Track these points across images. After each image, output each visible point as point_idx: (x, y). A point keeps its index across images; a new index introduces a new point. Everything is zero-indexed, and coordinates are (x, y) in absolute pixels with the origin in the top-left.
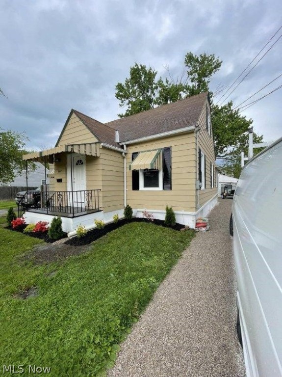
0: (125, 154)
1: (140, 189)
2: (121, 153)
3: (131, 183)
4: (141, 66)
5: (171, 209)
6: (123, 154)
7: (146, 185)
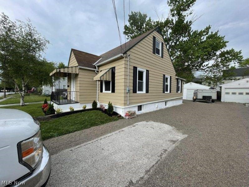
0: (97, 71)
1: (103, 92)
2: (95, 71)
3: (100, 89)
4: (135, 13)
5: (111, 104)
6: (96, 71)
7: (106, 90)
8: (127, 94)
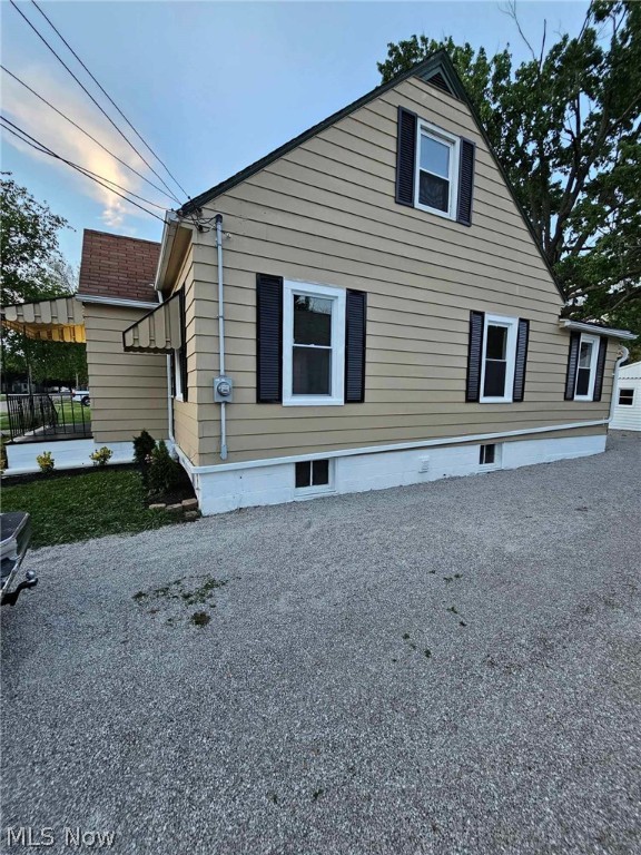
8: (214, 408)
